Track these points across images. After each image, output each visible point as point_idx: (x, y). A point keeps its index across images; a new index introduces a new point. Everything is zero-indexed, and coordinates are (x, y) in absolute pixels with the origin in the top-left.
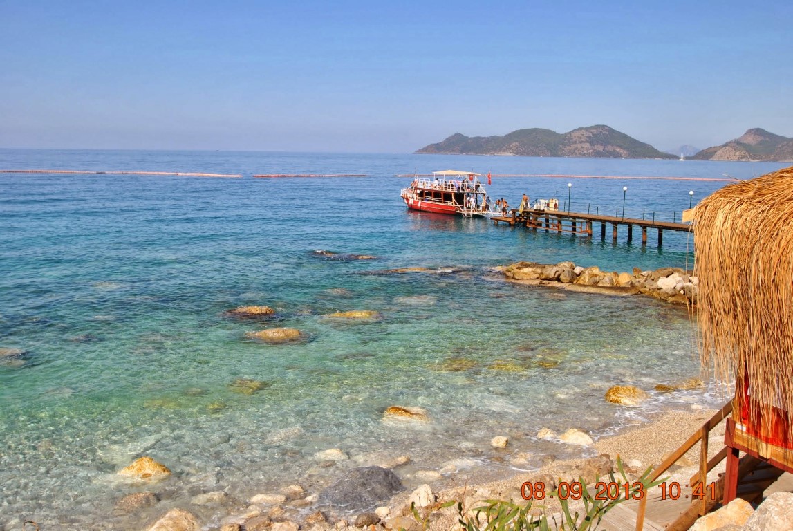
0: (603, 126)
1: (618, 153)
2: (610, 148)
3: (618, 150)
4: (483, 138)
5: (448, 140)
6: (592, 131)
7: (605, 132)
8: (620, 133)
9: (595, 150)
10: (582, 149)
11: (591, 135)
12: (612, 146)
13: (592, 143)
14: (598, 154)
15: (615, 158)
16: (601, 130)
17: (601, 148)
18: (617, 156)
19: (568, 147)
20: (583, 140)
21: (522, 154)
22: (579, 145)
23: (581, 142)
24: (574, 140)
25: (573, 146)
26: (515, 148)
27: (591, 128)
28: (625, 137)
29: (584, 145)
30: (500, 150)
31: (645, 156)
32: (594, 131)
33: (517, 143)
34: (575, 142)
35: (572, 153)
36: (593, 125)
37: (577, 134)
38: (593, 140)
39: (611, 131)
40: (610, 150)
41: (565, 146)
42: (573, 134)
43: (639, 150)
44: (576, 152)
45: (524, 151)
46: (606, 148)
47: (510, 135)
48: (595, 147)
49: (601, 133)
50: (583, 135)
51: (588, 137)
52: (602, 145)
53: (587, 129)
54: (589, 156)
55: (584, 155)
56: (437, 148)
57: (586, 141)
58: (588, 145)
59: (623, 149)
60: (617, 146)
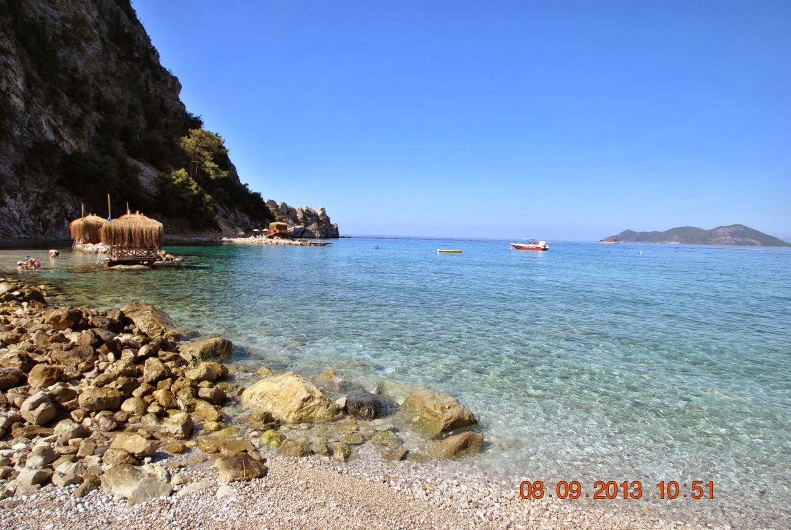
0: (740, 225)
1: (753, 243)
2: (747, 240)
3: (752, 241)
4: (648, 233)
6: (732, 228)
7: (742, 229)
9: (735, 241)
10: (726, 240)
11: (731, 231)
12: (748, 238)
13: (733, 237)
14: (738, 243)
16: (739, 228)
17: (740, 240)
18: (752, 245)
19: (715, 239)
20: (726, 234)
22: (723, 238)
23: (725, 236)
24: (719, 234)
25: (719, 238)
26: (676, 239)
27: (732, 226)
29: (727, 238)
30: (665, 240)
31: (773, 245)
32: (734, 229)
33: (677, 236)
34: (720, 236)
35: (719, 242)
37: (720, 230)
38: (733, 235)
39: (746, 228)
41: (712, 238)
42: (717, 230)
43: (768, 241)
44: (721, 242)
46: (744, 240)
48: (736, 239)
49: (739, 230)
50: (725, 231)
51: (729, 232)
52: (740, 237)
53: (728, 227)
54: (732, 244)
55: (727, 244)
56: (615, 239)
57: (728, 235)
58: (730, 237)
59: (757, 240)
60: (751, 238)
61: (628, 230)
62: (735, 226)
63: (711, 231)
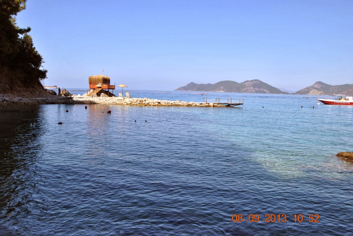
0: (257, 80)
2: (261, 89)
3: (265, 90)
5: (188, 85)
7: (258, 82)
9: (255, 90)
10: (250, 90)
12: (262, 88)
13: (254, 87)
14: (257, 92)
17: (258, 89)
18: (264, 92)
19: (244, 89)
22: (249, 88)
23: (249, 87)
25: (246, 89)
26: (222, 89)
28: (266, 85)
29: (251, 88)
30: (216, 90)
31: (276, 93)
32: (254, 82)
33: (223, 87)
34: (247, 87)
35: (246, 91)
37: (247, 83)
39: (261, 82)
41: (243, 88)
42: (245, 83)
43: (273, 90)
44: (248, 91)
48: (256, 89)
49: (257, 83)
50: (250, 84)
51: (252, 85)
53: (252, 81)
54: (253, 92)
55: (251, 92)
57: (252, 86)
58: (252, 88)
59: (267, 90)
60: (264, 88)
61: (192, 83)
62: (255, 80)
63: (242, 83)
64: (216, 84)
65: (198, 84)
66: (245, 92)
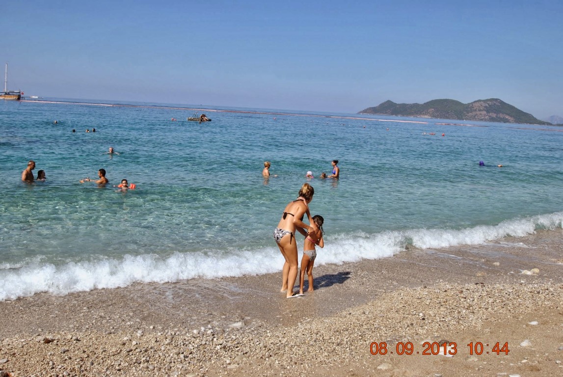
0: (496, 100)
1: (506, 119)
2: (501, 116)
3: (508, 117)
4: (408, 105)
5: (382, 105)
6: (489, 102)
7: (497, 104)
8: (508, 104)
9: (490, 116)
10: (480, 115)
11: (487, 105)
12: (503, 113)
13: (488, 112)
14: (492, 119)
15: (504, 122)
16: (495, 102)
17: (494, 115)
18: (506, 121)
19: (470, 114)
20: (481, 109)
21: (436, 117)
22: (478, 113)
23: (480, 110)
24: (475, 108)
25: (474, 113)
26: (431, 113)
28: (512, 108)
29: (481, 112)
30: (421, 114)
31: (527, 122)
32: (490, 103)
33: (433, 109)
34: (476, 110)
35: (473, 118)
36: (489, 98)
37: (478, 104)
38: (488, 110)
39: (502, 103)
40: (501, 117)
41: (468, 113)
42: (474, 104)
43: (522, 117)
44: (476, 117)
45: (438, 116)
46: (498, 116)
47: (428, 103)
48: (491, 114)
49: (495, 104)
50: (481, 105)
51: (486, 107)
52: (495, 113)
53: (485, 101)
54: (486, 120)
55: (482, 120)
56: (374, 110)
57: (484, 110)
58: (484, 112)
59: (511, 116)
60: (506, 114)
61: (389, 101)
63: (469, 104)
64: (425, 104)
65: (397, 103)
66: (471, 120)
